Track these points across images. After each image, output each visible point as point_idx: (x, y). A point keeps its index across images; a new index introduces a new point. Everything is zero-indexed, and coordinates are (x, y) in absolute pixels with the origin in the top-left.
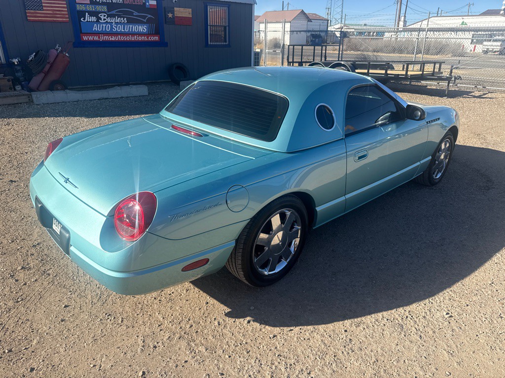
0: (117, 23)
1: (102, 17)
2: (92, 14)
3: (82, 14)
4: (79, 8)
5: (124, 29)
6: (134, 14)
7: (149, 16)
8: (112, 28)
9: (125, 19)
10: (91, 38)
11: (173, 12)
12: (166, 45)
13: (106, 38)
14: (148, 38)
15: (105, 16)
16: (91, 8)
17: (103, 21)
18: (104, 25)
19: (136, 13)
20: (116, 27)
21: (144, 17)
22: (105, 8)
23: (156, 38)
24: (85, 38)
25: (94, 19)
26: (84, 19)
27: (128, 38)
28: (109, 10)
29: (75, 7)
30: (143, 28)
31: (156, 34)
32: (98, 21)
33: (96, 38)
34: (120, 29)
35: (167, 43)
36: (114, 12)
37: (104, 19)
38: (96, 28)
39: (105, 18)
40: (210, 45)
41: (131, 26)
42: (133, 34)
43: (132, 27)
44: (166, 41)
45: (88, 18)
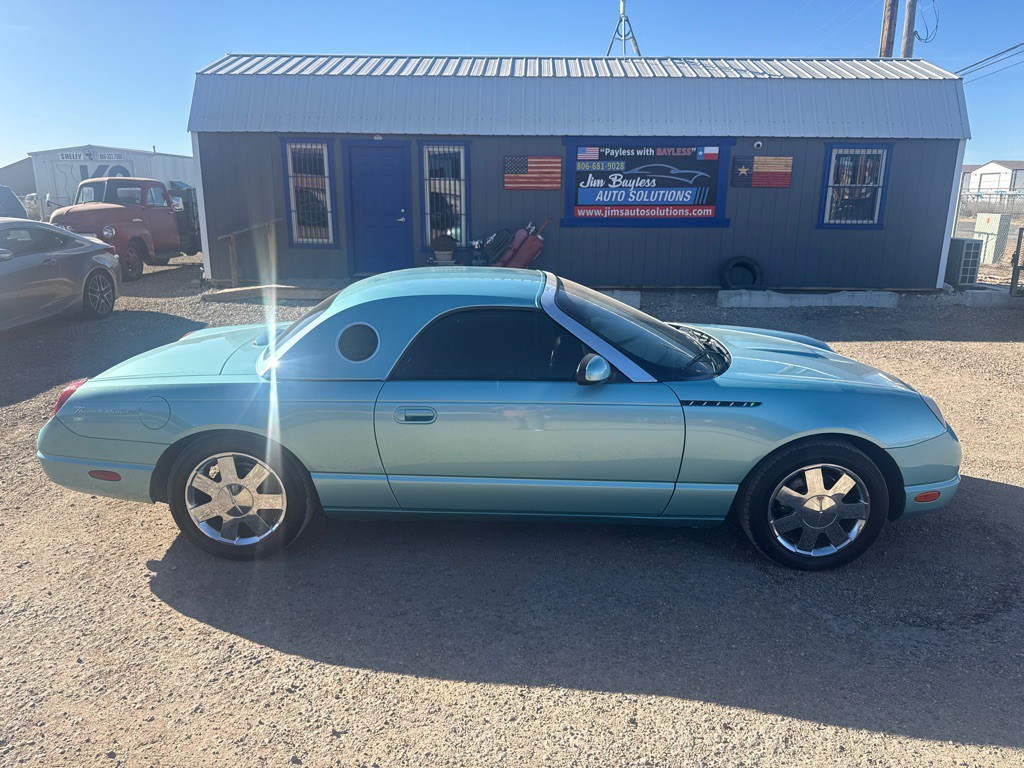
0: (637, 188)
1: (614, 180)
2: (597, 175)
3: (583, 176)
4: (580, 167)
5: (648, 197)
6: (672, 172)
7: (701, 174)
8: (627, 196)
9: (654, 181)
10: (590, 213)
11: (750, 165)
12: (726, 223)
13: (615, 212)
14: (690, 211)
15: (619, 177)
16: (598, 166)
17: (614, 186)
18: (615, 192)
19: (674, 170)
20: (635, 195)
21: (690, 176)
22: (622, 165)
23: (708, 212)
24: (581, 213)
25: (600, 183)
26: (585, 184)
27: (653, 213)
28: (627, 168)
29: (576, 166)
30: (684, 195)
31: (708, 204)
32: (606, 186)
33: (598, 213)
34: (643, 197)
35: (728, 220)
36: (636, 171)
37: (617, 183)
38: (600, 197)
39: (619, 180)
40: (829, 224)
41: (662, 192)
42: (663, 206)
43: (664, 194)
44: (726, 217)
45: (592, 182)
